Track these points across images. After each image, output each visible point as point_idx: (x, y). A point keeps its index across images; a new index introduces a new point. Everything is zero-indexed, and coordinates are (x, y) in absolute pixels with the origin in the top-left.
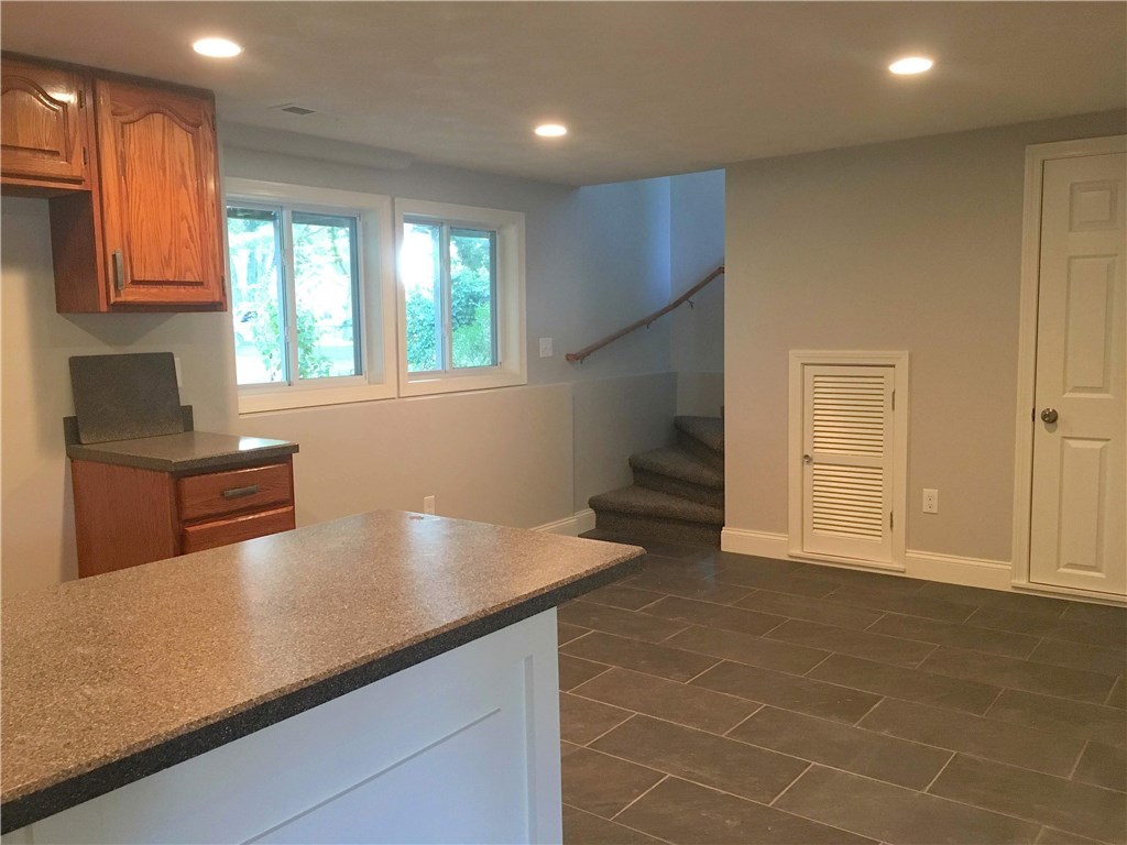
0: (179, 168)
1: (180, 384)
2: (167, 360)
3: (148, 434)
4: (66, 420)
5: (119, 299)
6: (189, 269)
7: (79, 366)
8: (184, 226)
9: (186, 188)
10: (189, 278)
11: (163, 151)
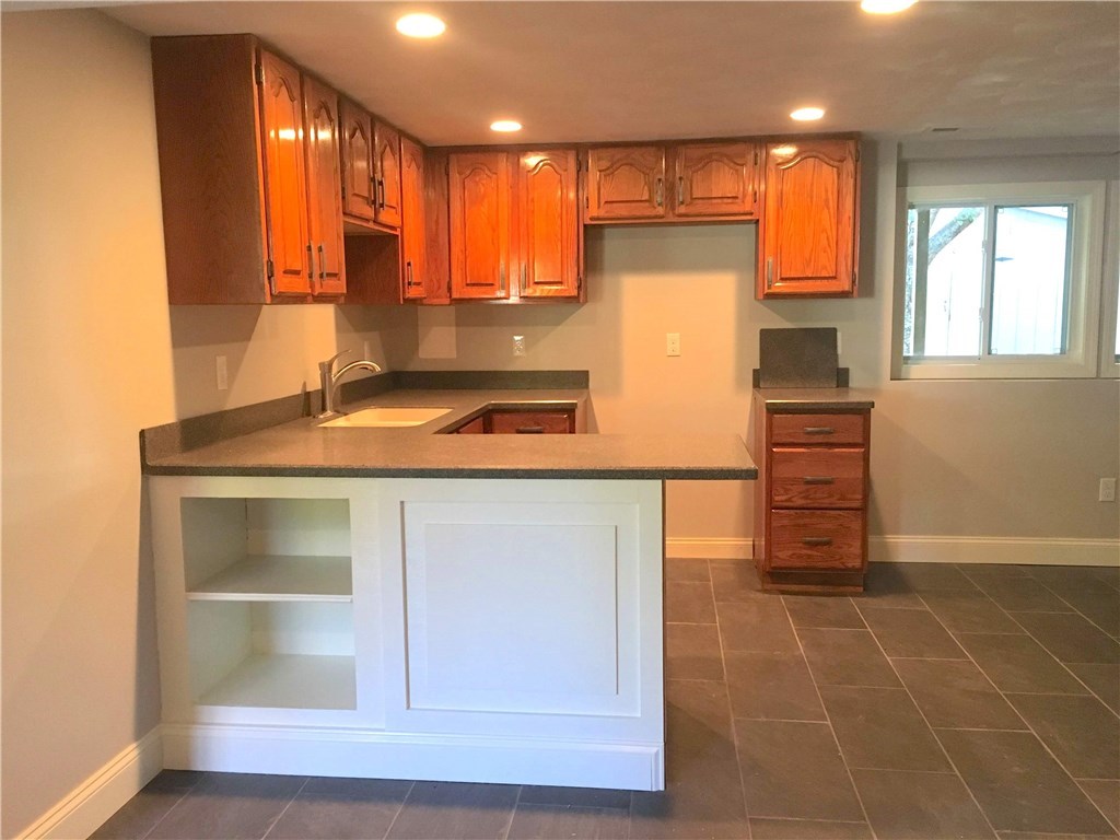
0: (823, 193)
1: (840, 351)
2: (831, 334)
3: (807, 385)
4: (754, 370)
5: (770, 291)
6: (825, 268)
7: (766, 336)
8: (824, 236)
9: (828, 208)
10: (824, 274)
11: (812, 185)
